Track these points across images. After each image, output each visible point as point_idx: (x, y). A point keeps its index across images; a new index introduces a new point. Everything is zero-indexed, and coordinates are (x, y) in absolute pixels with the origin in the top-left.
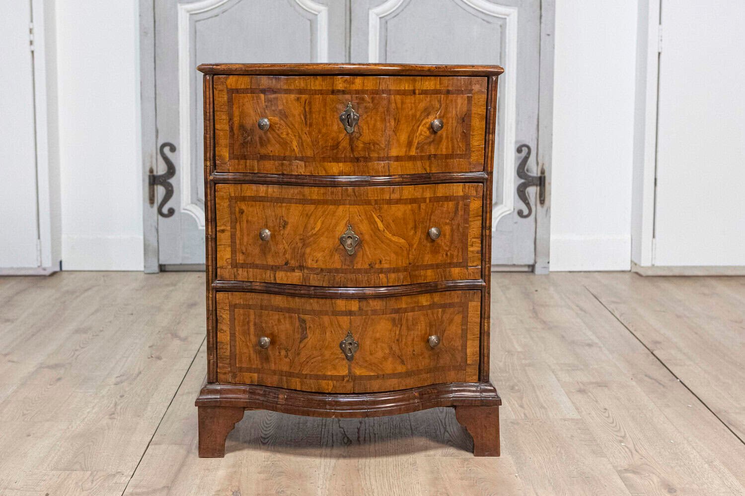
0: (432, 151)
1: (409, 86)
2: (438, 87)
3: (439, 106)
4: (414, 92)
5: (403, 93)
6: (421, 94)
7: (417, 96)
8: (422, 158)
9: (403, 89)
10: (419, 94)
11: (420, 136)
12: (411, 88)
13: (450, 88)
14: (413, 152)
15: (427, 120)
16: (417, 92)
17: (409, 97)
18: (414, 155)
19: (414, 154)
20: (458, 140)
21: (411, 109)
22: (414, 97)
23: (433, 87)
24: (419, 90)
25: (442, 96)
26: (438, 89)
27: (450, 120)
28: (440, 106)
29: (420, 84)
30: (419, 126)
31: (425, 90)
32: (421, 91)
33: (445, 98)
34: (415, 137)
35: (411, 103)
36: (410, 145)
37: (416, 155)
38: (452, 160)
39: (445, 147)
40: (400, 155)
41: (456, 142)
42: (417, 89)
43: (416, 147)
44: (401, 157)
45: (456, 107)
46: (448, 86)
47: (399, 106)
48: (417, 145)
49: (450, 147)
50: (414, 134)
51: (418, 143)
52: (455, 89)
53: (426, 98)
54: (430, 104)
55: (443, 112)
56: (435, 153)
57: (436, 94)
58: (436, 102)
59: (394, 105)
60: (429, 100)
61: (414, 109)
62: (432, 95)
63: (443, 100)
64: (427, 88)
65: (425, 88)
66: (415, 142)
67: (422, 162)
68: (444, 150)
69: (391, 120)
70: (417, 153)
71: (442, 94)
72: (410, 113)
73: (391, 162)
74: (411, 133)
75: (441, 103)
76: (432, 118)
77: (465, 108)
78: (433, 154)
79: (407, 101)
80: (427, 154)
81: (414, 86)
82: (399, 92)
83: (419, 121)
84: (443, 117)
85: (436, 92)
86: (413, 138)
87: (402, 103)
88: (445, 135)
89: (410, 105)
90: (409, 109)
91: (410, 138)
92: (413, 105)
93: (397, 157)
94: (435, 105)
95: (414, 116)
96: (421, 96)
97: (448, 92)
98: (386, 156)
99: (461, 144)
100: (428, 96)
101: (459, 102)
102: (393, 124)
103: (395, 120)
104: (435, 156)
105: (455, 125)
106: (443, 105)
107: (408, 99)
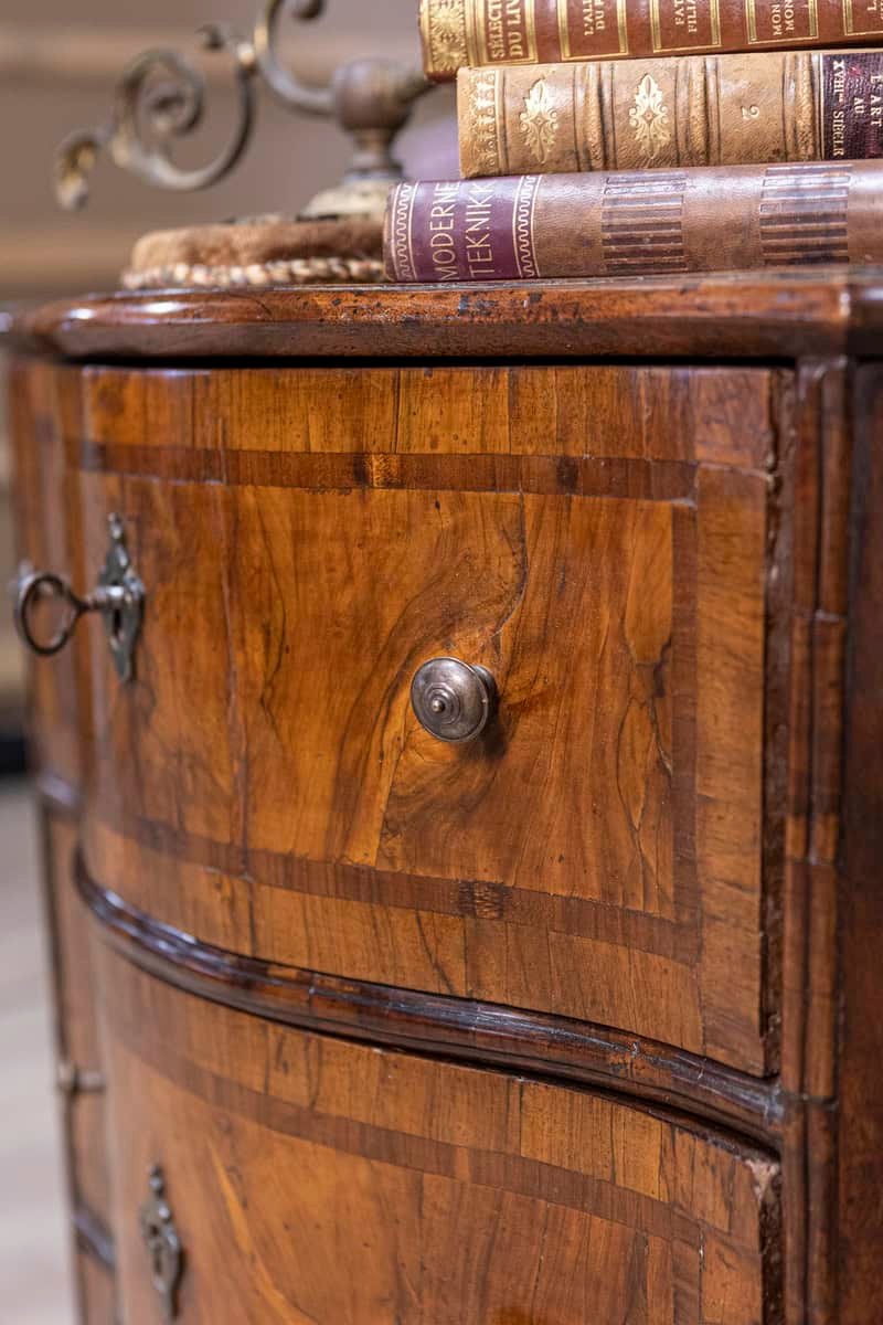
0: (481, 866)
1: (327, 431)
2: (502, 441)
3: (511, 572)
4: (358, 472)
5: (300, 473)
6: (400, 486)
7: (379, 493)
8: (419, 895)
9: (299, 446)
10: (388, 484)
11: (402, 751)
12: (343, 444)
13: (578, 450)
14: (365, 852)
16: (375, 465)
17: (332, 497)
18: (370, 870)
19: (371, 860)
20: (636, 821)
21: (349, 578)
22: (363, 502)
23: (466, 441)
24: (386, 455)
25: (530, 500)
26: (504, 449)
27: (587, 672)
28: (523, 568)
29: (389, 415)
30: (394, 691)
31: (421, 458)
32: (395, 463)
33: (549, 515)
34: (374, 761)
35: (345, 538)
36: (347, 794)
37: (385, 867)
38: (604, 947)
39: (558, 852)
40: (300, 852)
41: (622, 834)
42: (374, 449)
43: (386, 822)
44: (306, 864)
45: (618, 586)
46: (564, 435)
47: (283, 551)
48: (388, 806)
49: (591, 856)
50: (370, 737)
51: (391, 795)
52: (609, 462)
53: (433, 511)
54: (454, 553)
55: (537, 606)
56: (497, 880)
57: (493, 488)
58: (496, 538)
59: (256, 545)
60: (447, 522)
61: (362, 579)
62: (469, 494)
63: (538, 527)
64: (434, 444)
65: (421, 446)
66: (376, 788)
67: (419, 920)
68: (557, 868)
69: (248, 636)
70: (392, 860)
71: (527, 491)
72: (345, 600)
73: (261, 882)
74: (358, 724)
75: (523, 551)
76: (472, 644)
77: (664, 604)
78: (488, 884)
79: (325, 527)
80: (453, 874)
81: (357, 432)
82: (276, 468)
83: (393, 655)
84: (543, 644)
85: (490, 473)
86: (362, 760)
87: (299, 537)
88: (554, 771)
89: (337, 549)
90: (339, 575)
91: (350, 757)
92: (356, 550)
93: (288, 859)
94: (488, 560)
95: (365, 620)
96: (402, 494)
97: (568, 475)
98: (238, 842)
99: (647, 848)
100: (445, 496)
101: (636, 545)
102: (258, 658)
103: (267, 634)
104: (501, 898)
105: (613, 704)
106: (535, 565)
107: (329, 514)
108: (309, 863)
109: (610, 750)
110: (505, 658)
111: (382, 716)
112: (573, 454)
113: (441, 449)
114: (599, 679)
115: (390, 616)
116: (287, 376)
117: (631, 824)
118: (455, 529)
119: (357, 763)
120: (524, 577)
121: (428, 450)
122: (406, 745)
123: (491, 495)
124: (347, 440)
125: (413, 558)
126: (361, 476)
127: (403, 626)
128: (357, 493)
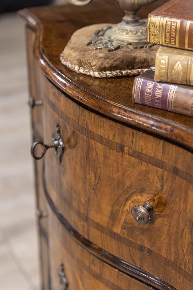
0: (145, 243)
1: (114, 136)
2: (160, 156)
3: (159, 186)
4: (121, 148)
5: (107, 143)
6: (132, 156)
7: (127, 156)
8: (130, 244)
9: (106, 137)
10: (129, 154)
11: (128, 213)
12: (118, 140)
14: (117, 230)
15: (139, 197)
16: (126, 149)
17: (114, 152)
18: (118, 234)
19: (119, 232)
20: (185, 251)
21: (117, 171)
22: (122, 156)
24: (129, 147)
25: (166, 173)
26: (160, 159)
27: (176, 215)
28: (162, 186)
29: (131, 139)
30: (127, 200)
31: (138, 152)
32: (131, 151)
33: (170, 178)
34: (121, 212)
35: (117, 162)
36: (114, 217)
37: (121, 235)
38: (174, 271)
39: (165, 248)
40: (101, 224)
41: (181, 252)
42: (126, 145)
43: (123, 226)
44: (102, 227)
45: (186, 200)
46: (176, 162)
47: (101, 159)
48: (123, 223)
49: (172, 252)
50: (120, 207)
51: (125, 221)
53: (140, 165)
54: (145, 176)
56: (149, 247)
57: (156, 166)
58: (156, 177)
59: (94, 154)
60: (144, 169)
61: (121, 173)
62: (150, 165)
63: (167, 179)
64: (142, 150)
65: (138, 149)
66: (121, 218)
67: (129, 249)
68: (164, 251)
70: (124, 234)
71: (165, 170)
72: (116, 175)
73: (91, 226)
75: (163, 183)
76: (148, 197)
78: (147, 248)
79: (113, 158)
80: (139, 243)
81: (122, 139)
82: (100, 139)
83: (127, 192)
84: (165, 205)
85: (156, 162)
87: (105, 157)
88: (165, 231)
89: (115, 164)
90: (115, 169)
91: (115, 209)
92: (119, 166)
93: (98, 224)
94: (153, 181)
95: (121, 182)
96: (133, 158)
97: (175, 171)
98: (86, 214)
100: (144, 163)
102: (93, 179)
103: (96, 175)
104: (150, 252)
105: (182, 225)
106: (165, 187)
107: (113, 155)
108: (103, 227)
109: (180, 233)
110: (156, 204)
111: (124, 204)
112: (178, 167)
113: (143, 152)
114: (179, 217)
115: (128, 183)
116: (104, 120)
117: (183, 251)
118: (146, 171)
119: (116, 211)
120: (162, 189)
121: (140, 151)
123: (156, 168)
124: (119, 140)
125: (134, 174)
126: (122, 150)
127: (131, 186)
128: (120, 153)
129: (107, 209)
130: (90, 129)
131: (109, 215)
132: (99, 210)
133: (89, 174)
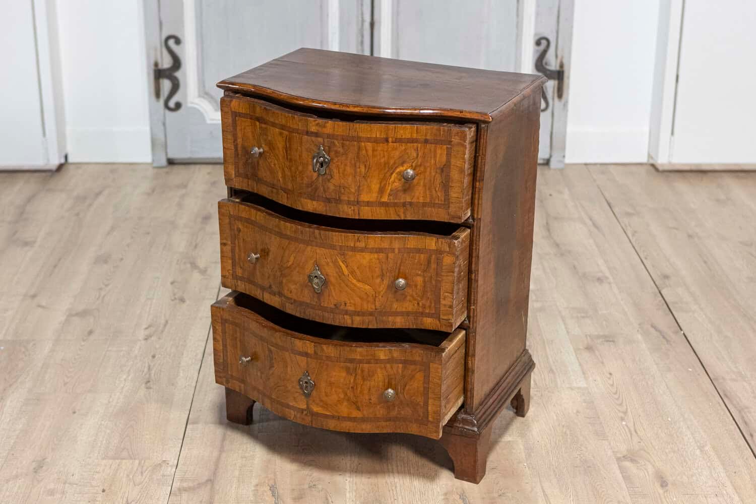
0: (407, 199)
1: (381, 134)
2: (415, 136)
3: (415, 155)
4: (387, 140)
5: (376, 141)
6: (395, 142)
7: (390, 144)
8: (395, 205)
9: (374, 136)
10: (393, 142)
11: (393, 183)
12: (383, 136)
13: (428, 137)
14: (385, 199)
15: (401, 168)
16: (390, 140)
17: (381, 144)
18: (386, 202)
20: (437, 189)
21: (384, 157)
22: (387, 145)
23: (408, 136)
24: (392, 138)
25: (419, 145)
26: (415, 137)
27: (428, 170)
28: (418, 155)
29: (393, 132)
30: (392, 174)
32: (394, 139)
33: (423, 148)
34: (387, 184)
35: (383, 151)
36: (381, 191)
37: (388, 201)
38: (430, 209)
39: (421, 196)
41: (434, 192)
42: (390, 137)
43: (389, 194)
44: (372, 202)
45: (435, 156)
46: (426, 136)
47: (370, 153)
48: (390, 192)
49: (428, 196)
50: (387, 181)
51: (390, 190)
52: (434, 139)
53: (401, 147)
54: (405, 153)
55: (420, 161)
56: (410, 201)
58: (413, 150)
59: (364, 152)
60: (404, 148)
61: (386, 157)
62: (408, 144)
63: (421, 148)
64: (402, 136)
65: (399, 136)
66: (388, 189)
67: (395, 209)
68: (421, 198)
69: (361, 166)
70: (390, 200)
71: (419, 143)
72: (382, 160)
73: (361, 206)
74: (384, 181)
75: (418, 152)
76: (408, 166)
77: (444, 159)
78: (408, 202)
79: (379, 149)
80: (402, 201)
81: (387, 134)
82: (369, 140)
83: (392, 168)
84: (421, 165)
85: (412, 141)
86: (385, 185)
87: (374, 150)
88: (422, 184)
89: (382, 152)
90: (382, 155)
91: (382, 185)
92: (385, 153)
93: (368, 202)
94: (411, 154)
95: (386, 163)
96: (395, 144)
97: (426, 141)
98: (356, 200)
99: (439, 194)
100: (403, 144)
101: (439, 152)
102: (363, 170)
103: (365, 166)
104: (411, 204)
105: (433, 174)
106: (420, 154)
107: (380, 147)
109: (432, 180)
111: (389, 178)
113: (403, 137)
114: (431, 170)
115: (392, 162)
117: (436, 191)
121: (400, 137)
122: (394, 182)
123: (412, 144)
124: (385, 135)
125: (397, 154)
127: (395, 163)
128: (386, 144)
129: (375, 186)
130: (360, 136)
131: (377, 190)
132: (370, 190)
133: (360, 167)
